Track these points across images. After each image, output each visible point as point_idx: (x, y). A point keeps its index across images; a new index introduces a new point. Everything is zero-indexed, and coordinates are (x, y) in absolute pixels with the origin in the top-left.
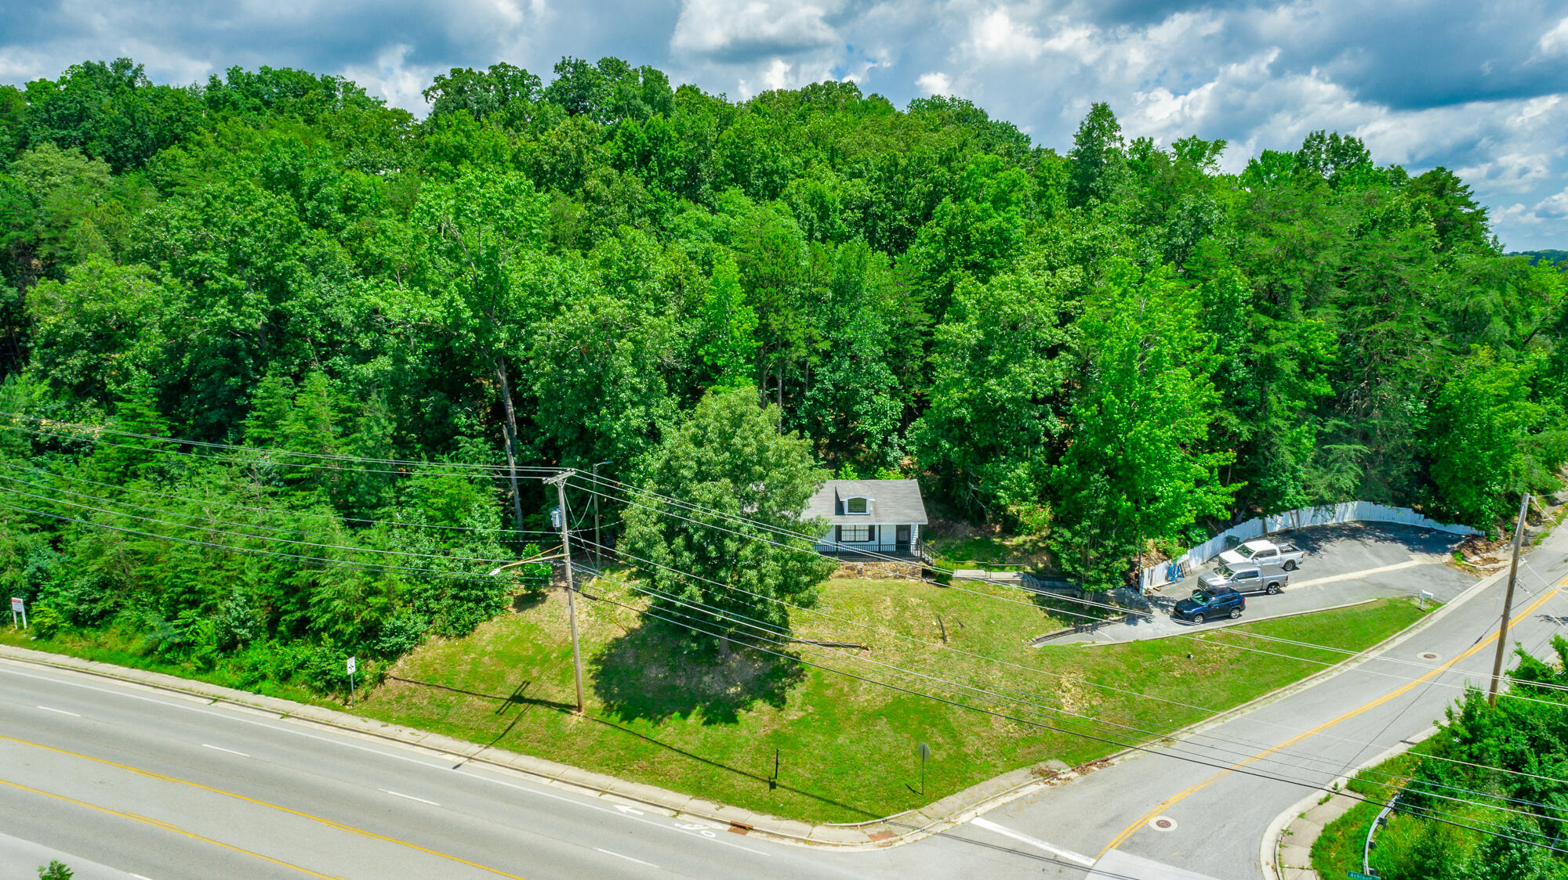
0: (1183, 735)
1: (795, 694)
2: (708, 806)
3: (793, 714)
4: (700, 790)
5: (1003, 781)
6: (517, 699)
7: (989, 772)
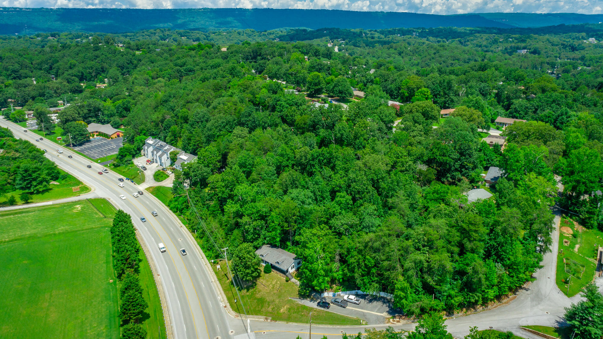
0: (290, 323)
1: (251, 291)
2: (226, 301)
3: (248, 294)
4: (229, 299)
5: (260, 317)
6: (226, 275)
7: (261, 315)
